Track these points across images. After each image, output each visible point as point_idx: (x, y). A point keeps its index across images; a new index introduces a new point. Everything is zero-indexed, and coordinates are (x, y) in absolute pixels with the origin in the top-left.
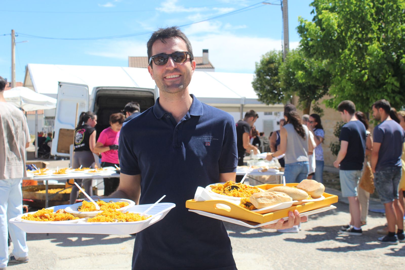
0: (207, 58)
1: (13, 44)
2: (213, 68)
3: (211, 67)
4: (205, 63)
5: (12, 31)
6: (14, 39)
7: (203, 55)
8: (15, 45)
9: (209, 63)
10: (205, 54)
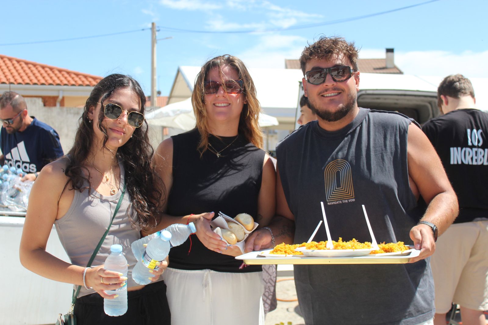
0: (392, 60)
1: (154, 41)
2: (401, 73)
3: (398, 71)
4: (388, 66)
5: (153, 24)
6: (155, 34)
7: (387, 56)
8: (156, 43)
9: (395, 67)
10: (390, 54)
